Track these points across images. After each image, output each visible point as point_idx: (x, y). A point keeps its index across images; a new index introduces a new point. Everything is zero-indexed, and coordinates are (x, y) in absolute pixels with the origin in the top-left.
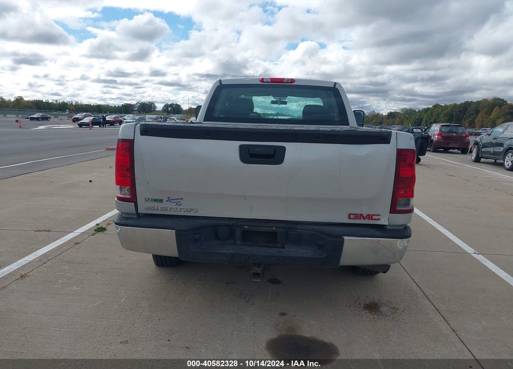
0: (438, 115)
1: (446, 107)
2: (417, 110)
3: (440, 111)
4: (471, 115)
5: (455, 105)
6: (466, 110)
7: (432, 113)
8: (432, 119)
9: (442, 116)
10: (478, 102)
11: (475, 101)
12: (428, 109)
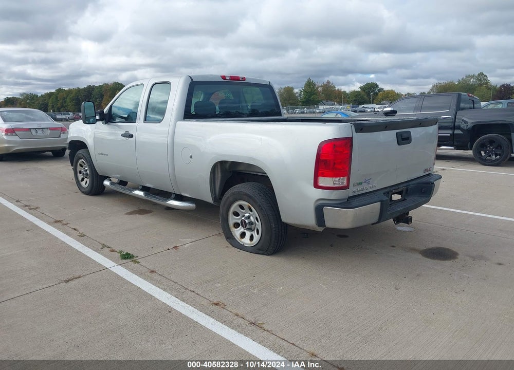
0: (64, 99)
1: (70, 91)
2: (39, 95)
3: (65, 96)
4: (96, 99)
5: (79, 90)
6: (91, 94)
7: (57, 98)
8: (59, 103)
9: (68, 100)
10: (100, 87)
11: (97, 85)
12: (52, 93)
